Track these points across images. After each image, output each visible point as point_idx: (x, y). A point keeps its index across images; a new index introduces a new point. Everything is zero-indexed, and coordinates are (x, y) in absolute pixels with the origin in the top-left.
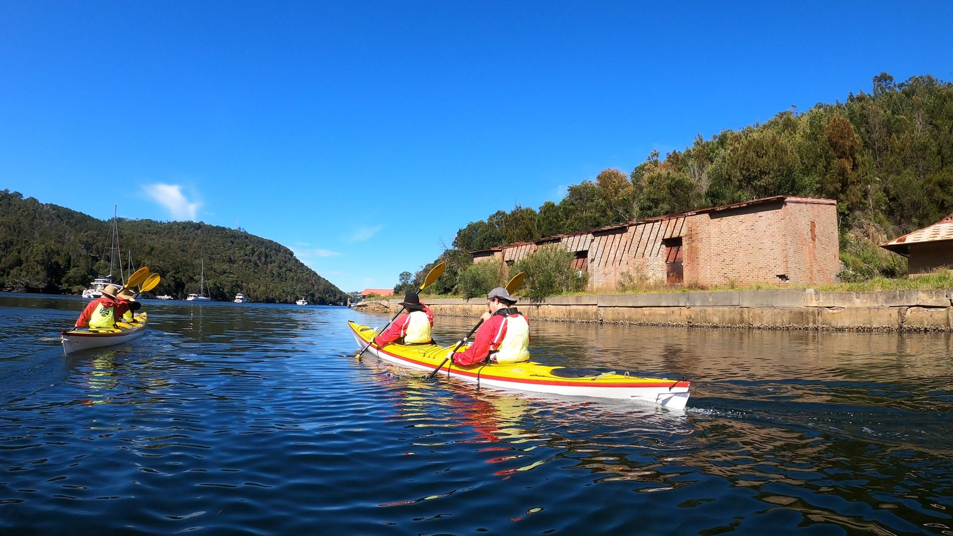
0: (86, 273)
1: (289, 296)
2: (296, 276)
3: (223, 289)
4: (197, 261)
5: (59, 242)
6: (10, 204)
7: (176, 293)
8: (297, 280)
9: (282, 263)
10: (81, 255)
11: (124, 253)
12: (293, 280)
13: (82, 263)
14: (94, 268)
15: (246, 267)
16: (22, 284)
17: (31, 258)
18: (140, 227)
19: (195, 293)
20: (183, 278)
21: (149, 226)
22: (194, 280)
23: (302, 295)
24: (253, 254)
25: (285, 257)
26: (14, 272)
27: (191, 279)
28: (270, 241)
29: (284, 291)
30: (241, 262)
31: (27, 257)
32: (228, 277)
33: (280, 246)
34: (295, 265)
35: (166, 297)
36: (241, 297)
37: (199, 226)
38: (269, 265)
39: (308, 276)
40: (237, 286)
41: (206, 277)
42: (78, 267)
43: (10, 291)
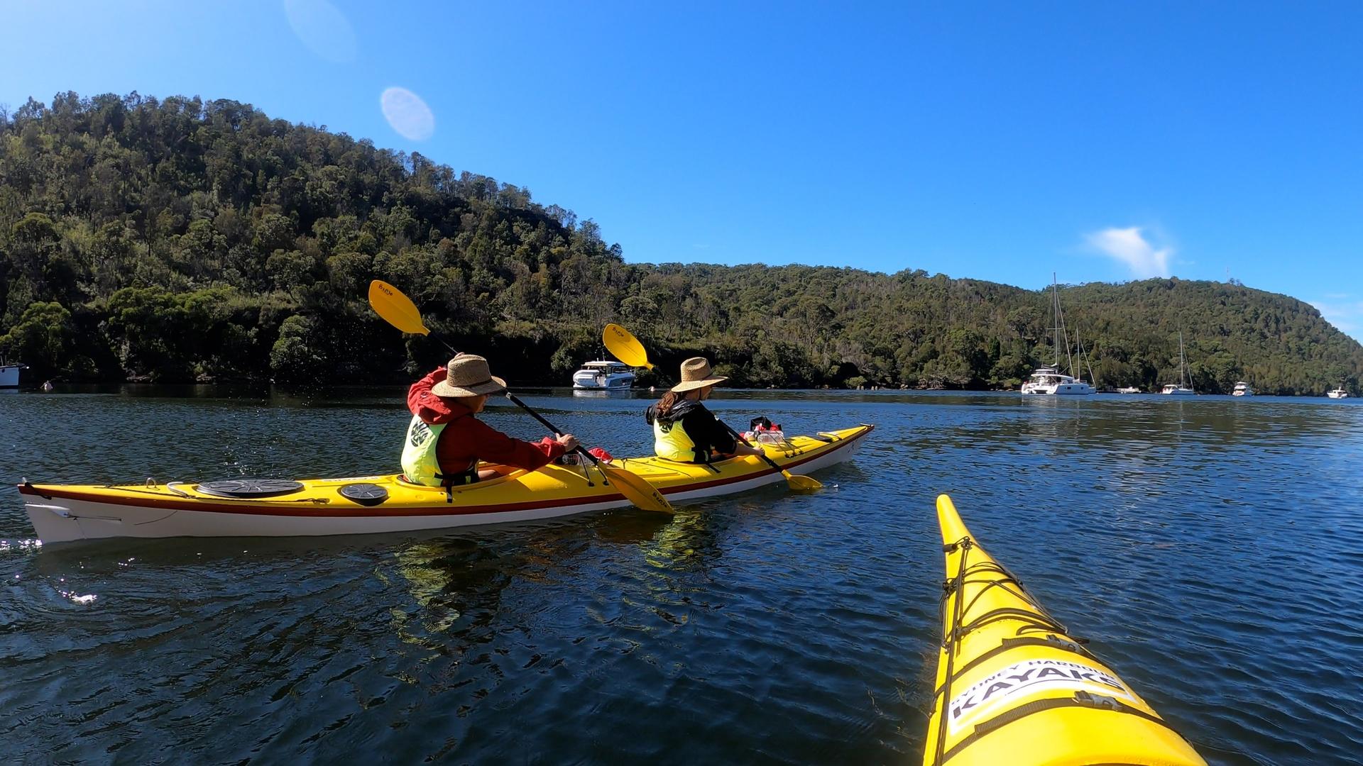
0: (1021, 362)
1: (1316, 384)
2: (1327, 349)
3: (1214, 376)
4: (1172, 337)
5: (982, 325)
6: (914, 286)
7: (1146, 384)
8: (1329, 357)
9: (1303, 330)
10: (1012, 340)
11: (1070, 333)
12: (1321, 356)
13: (1016, 349)
14: (1032, 355)
15: (1248, 340)
16: (940, 380)
17: (949, 348)
18: (1087, 294)
19: (1174, 383)
20: (1155, 363)
21: (1099, 292)
22: (1170, 364)
23: (1337, 382)
24: (1256, 319)
25: (1308, 320)
26: (928, 366)
27: (1166, 362)
28: (1282, 296)
29: (1308, 377)
30: (1239, 333)
31: (944, 347)
32: (1220, 357)
33: (1297, 302)
34: (1323, 332)
35: (1131, 389)
36: (1243, 387)
37: (1171, 284)
38: (1283, 335)
39: (1345, 350)
40: (1235, 370)
41: (1188, 358)
42: (1009, 354)
43: (925, 388)
